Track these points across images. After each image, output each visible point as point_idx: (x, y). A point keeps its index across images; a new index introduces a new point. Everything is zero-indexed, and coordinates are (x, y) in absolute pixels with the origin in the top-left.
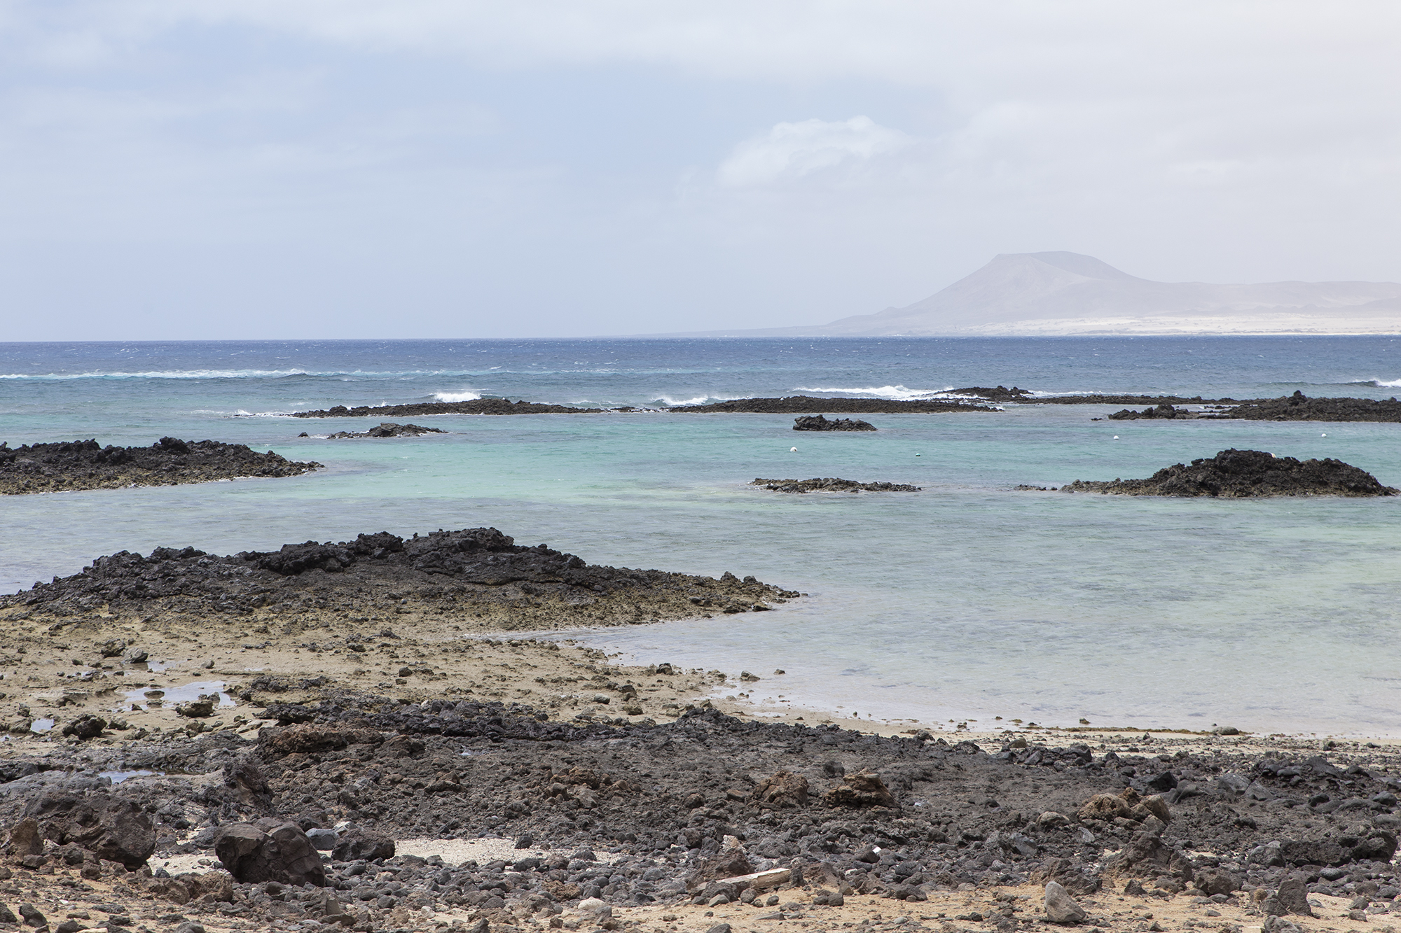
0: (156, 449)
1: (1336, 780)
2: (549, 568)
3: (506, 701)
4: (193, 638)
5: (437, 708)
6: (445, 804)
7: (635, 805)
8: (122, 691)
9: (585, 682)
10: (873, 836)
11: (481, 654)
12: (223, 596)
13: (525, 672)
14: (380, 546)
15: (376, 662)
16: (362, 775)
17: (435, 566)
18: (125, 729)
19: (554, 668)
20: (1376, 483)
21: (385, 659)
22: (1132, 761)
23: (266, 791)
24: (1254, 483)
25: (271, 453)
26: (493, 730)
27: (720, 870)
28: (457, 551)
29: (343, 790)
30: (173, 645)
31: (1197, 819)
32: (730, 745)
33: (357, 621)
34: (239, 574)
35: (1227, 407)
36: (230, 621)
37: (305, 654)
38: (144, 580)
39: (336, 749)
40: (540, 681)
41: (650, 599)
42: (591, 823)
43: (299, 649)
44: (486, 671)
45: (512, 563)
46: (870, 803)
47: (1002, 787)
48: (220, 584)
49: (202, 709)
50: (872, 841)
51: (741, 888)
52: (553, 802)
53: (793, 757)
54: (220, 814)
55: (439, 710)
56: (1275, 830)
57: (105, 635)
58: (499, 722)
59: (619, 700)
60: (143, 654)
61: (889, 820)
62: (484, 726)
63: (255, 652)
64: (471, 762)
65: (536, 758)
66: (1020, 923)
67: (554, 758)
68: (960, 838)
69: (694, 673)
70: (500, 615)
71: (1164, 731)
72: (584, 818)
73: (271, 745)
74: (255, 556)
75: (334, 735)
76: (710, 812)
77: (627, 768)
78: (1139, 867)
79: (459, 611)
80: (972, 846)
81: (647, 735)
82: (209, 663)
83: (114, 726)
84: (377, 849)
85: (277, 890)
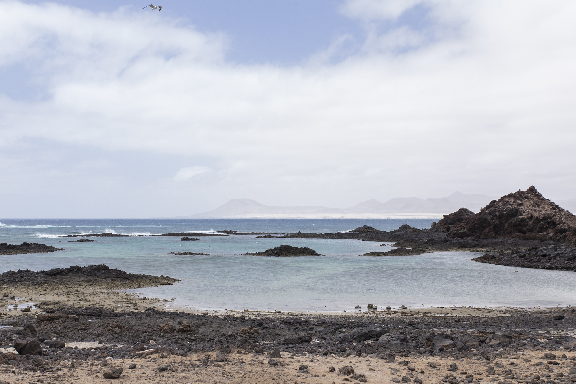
0: (22, 245)
1: (301, 323)
2: (117, 274)
3: (104, 307)
4: (27, 292)
5: (86, 309)
6: (82, 333)
7: (130, 333)
8: (8, 306)
9: (125, 302)
10: (187, 339)
11: (100, 295)
12: (35, 282)
13: (110, 300)
14: (76, 269)
15: (73, 298)
16: (62, 326)
17: (89, 274)
18: (7, 315)
19: (118, 299)
20: (316, 253)
21: (75, 297)
22: (254, 320)
23: (35, 331)
24: (288, 253)
25: (51, 246)
26: (99, 314)
27: (137, 350)
28: (95, 270)
29: (56, 330)
30: (22, 294)
31: (266, 334)
32: (156, 317)
33: (69, 287)
34: (40, 276)
35: (283, 235)
36: (37, 288)
37: (55, 296)
38: (15, 278)
39: (56, 320)
40: (114, 302)
41: (142, 281)
42: (118, 337)
43: (54, 295)
44: (100, 300)
45: (109, 273)
46: (188, 331)
47: (221, 327)
48: (35, 279)
49: (27, 310)
50: (187, 340)
51: (142, 354)
52: (109, 332)
53: (171, 320)
54: (22, 337)
55: (87, 309)
56: (285, 336)
57: (4, 291)
58: (101, 312)
59: (133, 306)
60: (14, 296)
61: (192, 335)
62: (97, 313)
63: (43, 295)
64: (90, 322)
65: (107, 321)
66: (210, 362)
67: (112, 321)
68: (208, 339)
69: (152, 299)
70: (105, 286)
71: (264, 312)
72: (116, 336)
73: (39, 319)
74: (44, 271)
75: (56, 316)
76: (148, 334)
77: (130, 323)
78: (242, 347)
79: (95, 285)
80: (211, 341)
81: (136, 315)
82: (30, 298)
83: (4, 314)
84: (61, 345)
85: (29, 357)
